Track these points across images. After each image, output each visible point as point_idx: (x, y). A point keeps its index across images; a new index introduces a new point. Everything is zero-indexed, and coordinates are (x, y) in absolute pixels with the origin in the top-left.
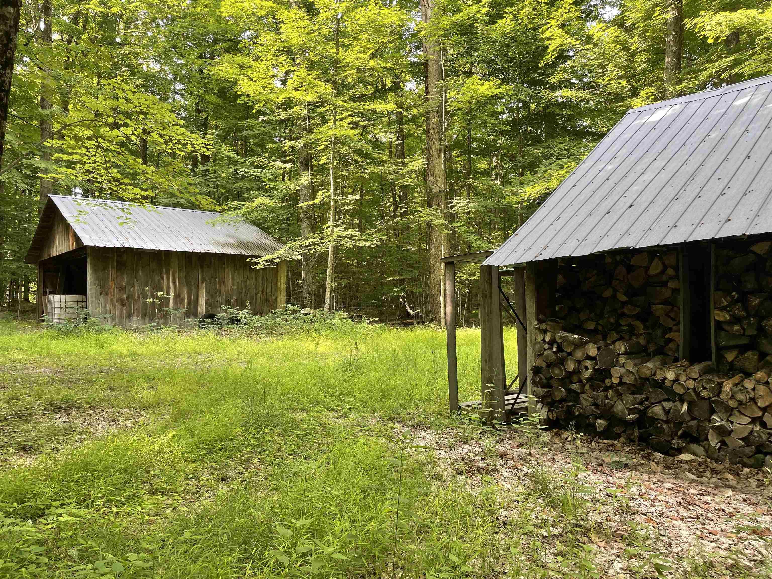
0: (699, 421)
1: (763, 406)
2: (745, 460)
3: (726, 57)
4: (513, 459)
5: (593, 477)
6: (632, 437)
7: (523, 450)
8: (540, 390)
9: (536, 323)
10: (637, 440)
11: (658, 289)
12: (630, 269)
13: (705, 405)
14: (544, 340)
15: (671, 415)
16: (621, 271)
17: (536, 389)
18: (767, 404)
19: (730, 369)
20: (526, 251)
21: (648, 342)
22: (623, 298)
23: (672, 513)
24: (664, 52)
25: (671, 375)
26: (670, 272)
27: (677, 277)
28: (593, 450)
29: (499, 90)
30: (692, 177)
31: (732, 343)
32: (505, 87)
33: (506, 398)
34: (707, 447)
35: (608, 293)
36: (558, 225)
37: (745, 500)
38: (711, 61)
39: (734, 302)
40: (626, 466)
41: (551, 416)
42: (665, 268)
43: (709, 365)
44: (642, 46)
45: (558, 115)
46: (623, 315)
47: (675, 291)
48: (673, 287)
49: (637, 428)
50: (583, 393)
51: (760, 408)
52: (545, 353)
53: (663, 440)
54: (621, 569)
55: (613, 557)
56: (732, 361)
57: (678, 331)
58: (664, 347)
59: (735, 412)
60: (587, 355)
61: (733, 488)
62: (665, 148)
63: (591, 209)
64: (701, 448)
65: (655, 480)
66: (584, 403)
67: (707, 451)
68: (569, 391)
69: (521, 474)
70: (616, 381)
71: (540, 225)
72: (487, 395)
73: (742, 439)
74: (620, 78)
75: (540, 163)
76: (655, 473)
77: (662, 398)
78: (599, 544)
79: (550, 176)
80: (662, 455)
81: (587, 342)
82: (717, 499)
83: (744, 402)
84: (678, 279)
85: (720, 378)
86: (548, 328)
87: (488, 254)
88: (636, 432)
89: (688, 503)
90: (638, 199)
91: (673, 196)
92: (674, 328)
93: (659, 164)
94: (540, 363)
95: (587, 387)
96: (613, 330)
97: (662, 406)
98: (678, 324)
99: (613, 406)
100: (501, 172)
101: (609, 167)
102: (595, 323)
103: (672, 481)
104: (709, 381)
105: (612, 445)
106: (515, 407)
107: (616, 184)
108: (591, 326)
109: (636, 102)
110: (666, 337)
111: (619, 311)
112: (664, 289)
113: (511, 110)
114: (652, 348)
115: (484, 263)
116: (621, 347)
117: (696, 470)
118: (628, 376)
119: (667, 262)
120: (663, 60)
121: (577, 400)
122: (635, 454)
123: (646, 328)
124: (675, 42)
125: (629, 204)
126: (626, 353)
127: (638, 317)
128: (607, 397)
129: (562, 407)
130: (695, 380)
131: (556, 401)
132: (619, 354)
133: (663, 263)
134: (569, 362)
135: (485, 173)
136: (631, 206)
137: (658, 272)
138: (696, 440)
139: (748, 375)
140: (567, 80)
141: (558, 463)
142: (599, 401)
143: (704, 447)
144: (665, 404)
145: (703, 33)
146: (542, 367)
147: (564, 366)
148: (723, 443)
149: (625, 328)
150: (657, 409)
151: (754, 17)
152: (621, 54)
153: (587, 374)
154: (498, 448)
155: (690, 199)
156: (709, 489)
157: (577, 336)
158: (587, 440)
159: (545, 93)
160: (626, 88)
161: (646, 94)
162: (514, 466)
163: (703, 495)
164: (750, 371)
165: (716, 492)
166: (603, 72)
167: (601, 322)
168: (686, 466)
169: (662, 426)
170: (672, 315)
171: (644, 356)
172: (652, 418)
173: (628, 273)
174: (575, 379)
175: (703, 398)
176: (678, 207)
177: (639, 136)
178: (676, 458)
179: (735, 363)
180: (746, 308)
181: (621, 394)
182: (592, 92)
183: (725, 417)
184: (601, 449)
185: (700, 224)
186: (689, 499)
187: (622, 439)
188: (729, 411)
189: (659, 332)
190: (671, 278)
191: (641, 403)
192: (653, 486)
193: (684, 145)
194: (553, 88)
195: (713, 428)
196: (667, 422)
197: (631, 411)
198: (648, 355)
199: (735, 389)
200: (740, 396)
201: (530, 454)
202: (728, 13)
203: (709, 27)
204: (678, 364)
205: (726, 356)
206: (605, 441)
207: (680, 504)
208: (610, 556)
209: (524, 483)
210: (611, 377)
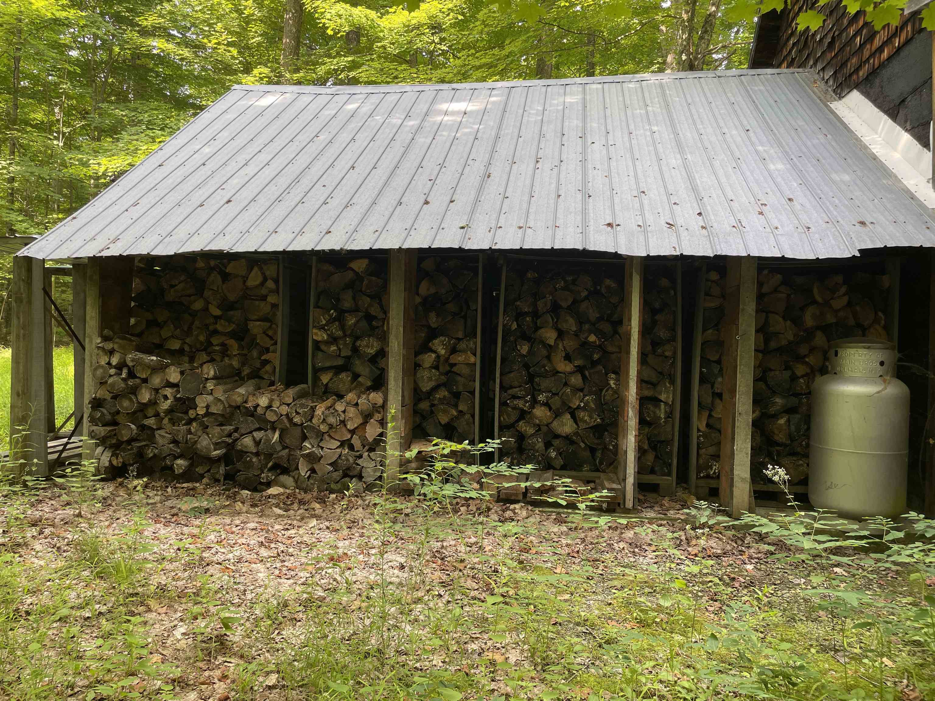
0: (291, 449)
1: (352, 428)
2: (333, 486)
3: (345, 56)
4: (53, 526)
5: (163, 532)
6: (217, 476)
7: (69, 512)
8: (102, 429)
9: (99, 340)
10: (222, 479)
11: (257, 302)
12: (226, 277)
13: (297, 432)
14: (109, 363)
15: (261, 446)
16: (215, 278)
17: (95, 428)
18: (356, 425)
19: (325, 392)
20: (86, 242)
21: (243, 364)
22: (217, 312)
23: (252, 556)
24: (281, 29)
25: (263, 401)
26: (270, 284)
27: (277, 291)
28: (168, 498)
29: (64, 14)
30: (297, 180)
31: (328, 364)
32: (72, 11)
33: (50, 444)
34: (296, 477)
35: (198, 305)
36: (135, 212)
37: (328, 528)
38: (329, 56)
39: (332, 321)
40: (207, 511)
41: (115, 463)
42: (265, 279)
43: (304, 389)
44: (258, 14)
45: (152, 70)
46: (215, 332)
47: (274, 306)
48: (273, 302)
49: (223, 465)
50: (159, 429)
51: (350, 431)
52: (111, 381)
53: (251, 475)
54: (184, 634)
55: (176, 622)
56: (327, 384)
57: (274, 352)
58: (260, 369)
59: (326, 436)
60: (167, 381)
61: (318, 517)
62: (271, 141)
63: (180, 198)
64: (291, 479)
65: (238, 522)
66: (160, 441)
67: (296, 481)
68: (143, 428)
69: (61, 543)
70: (201, 411)
71: (110, 210)
72: (17, 442)
73: (331, 464)
74: (229, 44)
75: (124, 128)
76: (239, 513)
77: (253, 428)
78: (160, 610)
79: (137, 149)
80: (249, 493)
81: (167, 366)
82: (301, 531)
83: (335, 425)
84: (278, 293)
85: (313, 402)
86: (116, 347)
87: (27, 241)
88: (222, 470)
89: (271, 541)
90: (238, 194)
91: (276, 197)
92: (272, 348)
93: (264, 157)
94: (102, 393)
95: (166, 421)
96: (202, 351)
97: (253, 436)
98: (276, 343)
99: (196, 442)
100: (65, 130)
101: (207, 150)
102: (180, 342)
103: (257, 520)
104: (302, 406)
105: (192, 489)
106: (63, 455)
107: (213, 172)
108: (175, 345)
109: (248, 79)
110: (263, 358)
111: (211, 328)
112: (262, 304)
113: (83, 47)
114: (246, 371)
115: (20, 253)
116: (210, 371)
117: (284, 504)
118: (216, 405)
119: (268, 273)
120: (280, 39)
121: (151, 438)
122: (219, 495)
123: (241, 347)
124: (294, 21)
125: (226, 200)
126: (215, 378)
127: (233, 335)
128: (189, 432)
129: (132, 449)
130: (288, 405)
131: (122, 442)
132: (207, 379)
133: (263, 274)
134: (143, 391)
135: (41, 127)
136: (229, 201)
137: (258, 282)
138: (285, 471)
139: (340, 397)
140: (165, 29)
141: (120, 521)
142: (180, 438)
143: (294, 477)
144: (255, 434)
145: (323, 21)
146: (105, 400)
147: (136, 395)
148: (313, 471)
149: (217, 348)
150: (247, 441)
151: (373, 20)
152: (232, 15)
153: (165, 405)
154: (33, 513)
155: (293, 204)
156: (295, 522)
157: (155, 358)
158: (161, 487)
159: (131, 35)
160: (237, 59)
161: (260, 74)
162: (53, 533)
163: (287, 529)
164: (343, 393)
165: (301, 524)
166: (209, 32)
167: (188, 340)
168: (274, 501)
169: (251, 459)
170: (270, 333)
171: (236, 381)
172: (242, 451)
173: (223, 282)
174: (150, 412)
175: (295, 425)
176: (280, 211)
177: (244, 119)
178: (264, 494)
179: (330, 385)
180: (342, 327)
181: (207, 427)
182: (195, 53)
183: (314, 441)
184: (179, 496)
185: (301, 232)
186: (272, 537)
187: (205, 480)
188: (320, 436)
189: (255, 353)
190: (271, 291)
191: (229, 435)
192: (234, 529)
193: (292, 141)
194: (144, 32)
195: (303, 456)
196: (257, 454)
197: (217, 445)
198: (242, 379)
199: (327, 412)
200: (332, 420)
201: (79, 515)
202: (348, 6)
203: (328, 16)
204: (273, 388)
205: (322, 378)
206: (185, 485)
207: (261, 544)
208: (171, 621)
209: (65, 554)
210: (195, 407)
